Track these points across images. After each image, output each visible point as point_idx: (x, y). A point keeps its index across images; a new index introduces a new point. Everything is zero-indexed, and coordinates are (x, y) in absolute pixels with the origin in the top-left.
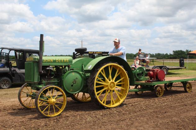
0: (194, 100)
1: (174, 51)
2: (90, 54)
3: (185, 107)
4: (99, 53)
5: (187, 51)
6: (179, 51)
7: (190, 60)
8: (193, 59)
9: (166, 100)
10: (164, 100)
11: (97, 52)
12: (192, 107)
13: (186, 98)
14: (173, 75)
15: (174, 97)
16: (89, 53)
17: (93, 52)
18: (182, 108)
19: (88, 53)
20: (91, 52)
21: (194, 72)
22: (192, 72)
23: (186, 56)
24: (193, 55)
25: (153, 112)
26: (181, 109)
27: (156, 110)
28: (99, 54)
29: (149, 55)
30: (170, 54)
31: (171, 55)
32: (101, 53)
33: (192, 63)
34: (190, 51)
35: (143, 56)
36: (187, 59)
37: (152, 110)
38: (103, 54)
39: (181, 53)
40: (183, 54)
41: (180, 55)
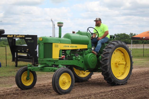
0: (138, 95)
2: (8, 38)
4: (21, 36)
5: (131, 34)
6: (122, 35)
7: (135, 45)
8: (139, 45)
9: (105, 95)
10: (102, 96)
11: (18, 35)
13: (129, 93)
15: (114, 92)
16: (8, 36)
17: (13, 35)
19: (6, 36)
20: (10, 35)
21: (139, 61)
22: (137, 61)
23: (129, 41)
24: (138, 40)
28: (20, 38)
32: (24, 36)
33: (137, 49)
34: (135, 35)
36: (131, 44)
38: (26, 38)
39: (124, 37)
40: (127, 39)
41: (122, 39)
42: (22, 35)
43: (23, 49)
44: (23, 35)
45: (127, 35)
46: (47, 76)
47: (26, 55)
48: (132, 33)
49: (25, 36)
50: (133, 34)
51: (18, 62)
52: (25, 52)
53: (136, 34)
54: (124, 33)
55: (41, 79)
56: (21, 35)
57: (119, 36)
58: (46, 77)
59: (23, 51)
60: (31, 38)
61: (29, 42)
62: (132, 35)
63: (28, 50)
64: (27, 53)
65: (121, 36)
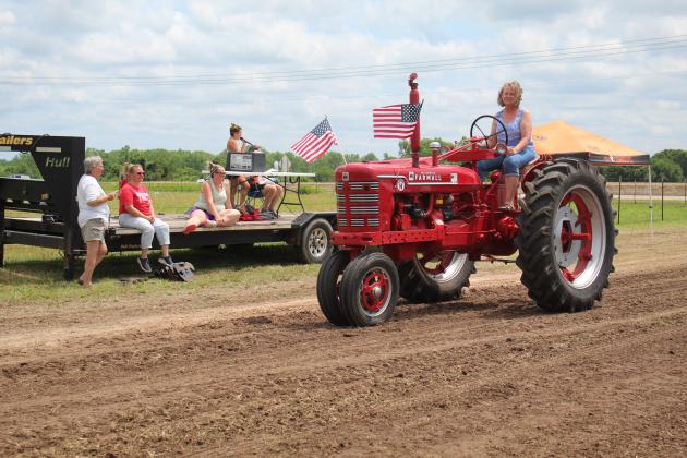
3: (437, 414)
4: (16, 142)
11: (6, 136)
12: (471, 412)
18: (426, 419)
25: (280, 444)
26: (419, 427)
27: (296, 436)
28: (14, 147)
29: (285, 158)
30: (386, 155)
32: (29, 142)
35: (249, 162)
37: (276, 439)
38: (39, 149)
42: (21, 137)
43: (24, 192)
44: (27, 137)
46: (123, 302)
47: (37, 218)
49: (33, 142)
51: (6, 246)
52: (34, 207)
55: (99, 314)
56: (16, 136)
58: (116, 309)
59: (26, 202)
60: (59, 150)
61: (50, 164)
63: (45, 196)
64: (42, 209)
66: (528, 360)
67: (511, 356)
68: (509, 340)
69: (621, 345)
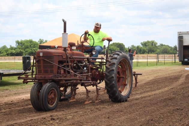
1: (18, 42)
6: (27, 41)
14: (11, 86)
30: (11, 46)
31: (12, 48)
34: (46, 41)
39: (30, 45)
40: (34, 47)
41: (28, 48)
45: (35, 42)
48: (42, 39)
50: (44, 41)
53: (48, 41)
54: (31, 39)
57: (24, 44)
62: (42, 42)
65: (26, 44)
66: (57, 123)
67: (51, 122)
68: (51, 116)
69: (91, 116)
